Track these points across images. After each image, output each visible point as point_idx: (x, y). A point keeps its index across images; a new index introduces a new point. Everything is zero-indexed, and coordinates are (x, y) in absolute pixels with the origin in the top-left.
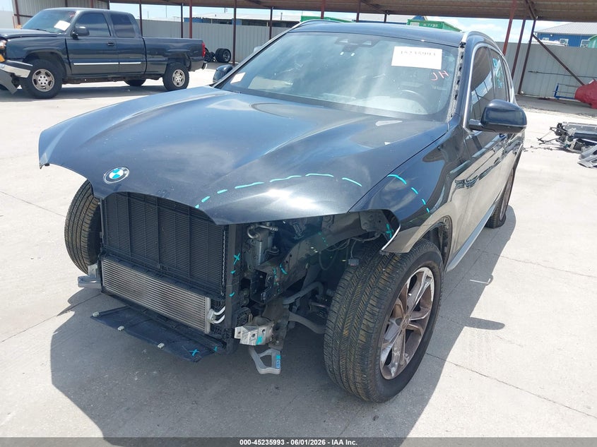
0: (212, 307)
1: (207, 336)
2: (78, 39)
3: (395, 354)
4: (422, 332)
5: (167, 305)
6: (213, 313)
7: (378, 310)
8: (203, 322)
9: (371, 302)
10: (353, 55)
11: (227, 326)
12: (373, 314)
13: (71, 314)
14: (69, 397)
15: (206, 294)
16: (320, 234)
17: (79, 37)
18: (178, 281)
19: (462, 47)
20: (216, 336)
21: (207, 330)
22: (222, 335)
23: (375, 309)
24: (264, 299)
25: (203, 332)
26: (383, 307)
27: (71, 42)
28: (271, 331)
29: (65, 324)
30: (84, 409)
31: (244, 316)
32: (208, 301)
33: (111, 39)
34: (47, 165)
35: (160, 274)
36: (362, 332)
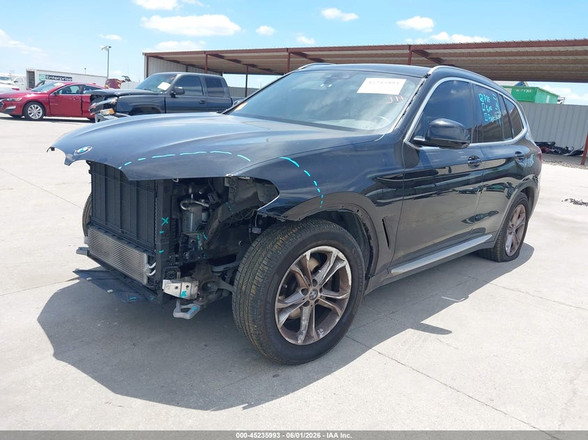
0: (149, 263)
1: (144, 286)
2: (175, 97)
3: (303, 323)
4: (340, 313)
5: (123, 262)
6: (148, 267)
7: (267, 268)
8: (141, 275)
9: (264, 262)
10: (330, 85)
11: (157, 278)
12: (263, 272)
13: (78, 281)
14: (43, 328)
15: (145, 251)
16: (227, 203)
17: (176, 96)
18: (130, 242)
19: (426, 77)
20: (150, 287)
21: (145, 281)
22: (154, 286)
23: (265, 267)
24: (187, 258)
25: (141, 283)
26: (272, 266)
27: (169, 100)
28: (196, 288)
29: (68, 287)
30: (50, 337)
31: (172, 272)
32: (145, 256)
33: (203, 98)
34: (53, 149)
35: (120, 238)
36: (254, 287)
